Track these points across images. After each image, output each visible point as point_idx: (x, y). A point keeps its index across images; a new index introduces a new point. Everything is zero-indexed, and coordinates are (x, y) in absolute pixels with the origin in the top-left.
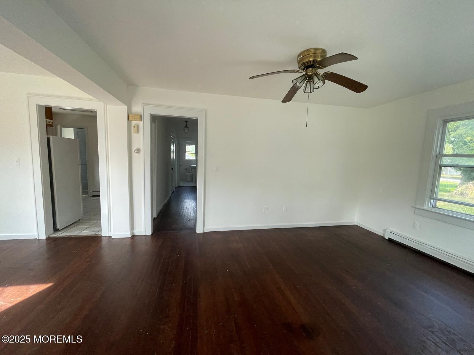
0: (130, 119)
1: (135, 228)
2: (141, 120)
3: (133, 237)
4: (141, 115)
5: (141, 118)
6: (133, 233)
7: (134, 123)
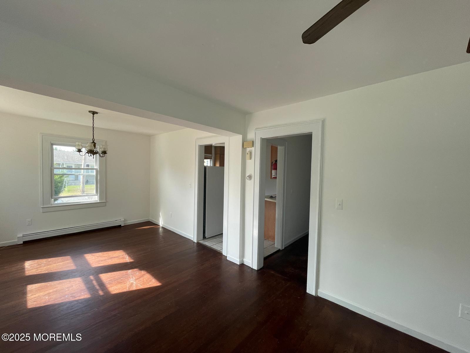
0: (244, 147)
1: (245, 257)
2: (253, 146)
3: (242, 265)
4: (253, 141)
5: (253, 144)
6: (243, 261)
7: (248, 150)
